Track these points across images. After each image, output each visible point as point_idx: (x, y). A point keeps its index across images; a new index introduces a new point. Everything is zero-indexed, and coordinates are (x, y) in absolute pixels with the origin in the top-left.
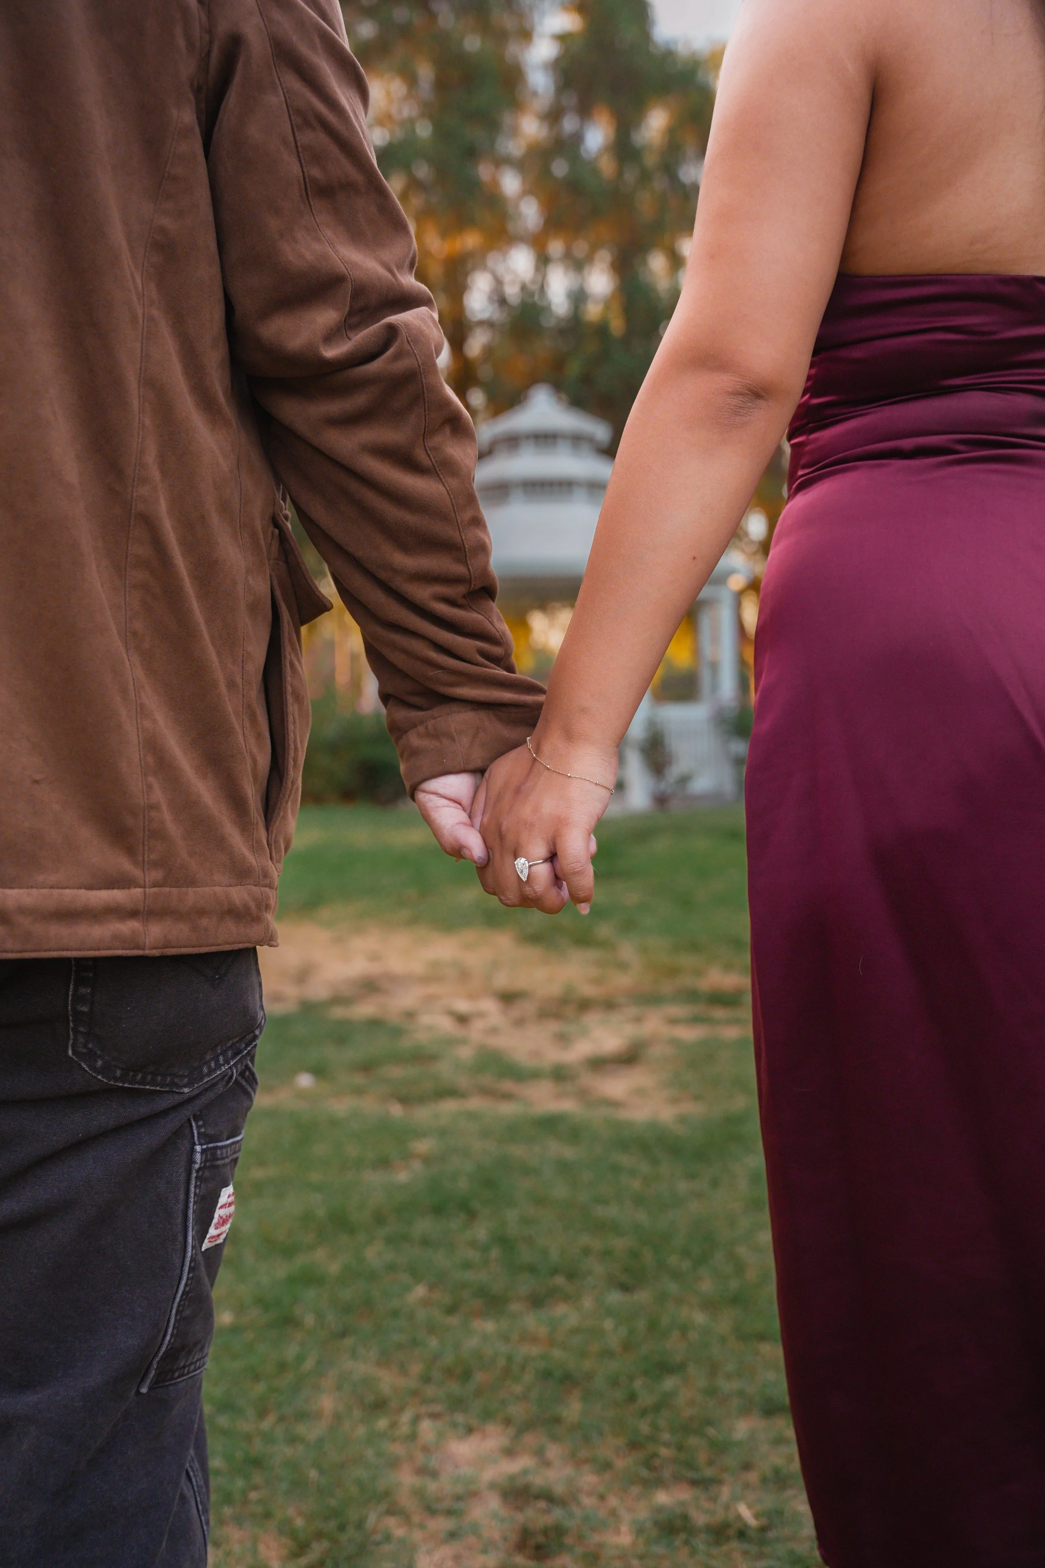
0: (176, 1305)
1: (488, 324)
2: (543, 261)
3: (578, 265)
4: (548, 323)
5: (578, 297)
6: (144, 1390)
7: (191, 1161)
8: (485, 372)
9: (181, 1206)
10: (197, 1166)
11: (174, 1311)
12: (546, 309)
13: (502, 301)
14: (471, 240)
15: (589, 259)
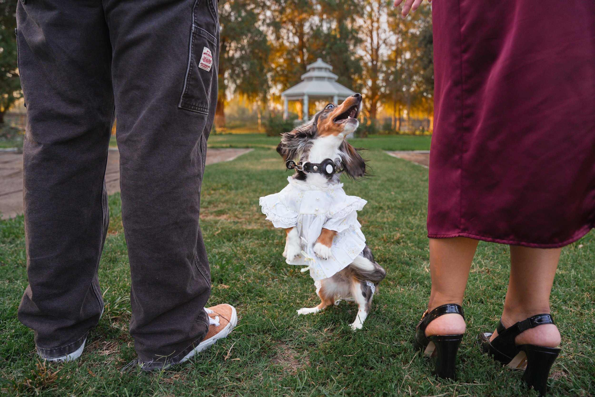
0: (186, 77)
1: (308, 34)
2: (322, 20)
3: (330, 22)
4: (322, 34)
5: (329, 29)
6: (180, 106)
7: (191, 29)
8: (307, 45)
9: (188, 43)
10: (193, 31)
11: (186, 80)
12: (322, 31)
13: (312, 28)
14: (304, 15)
15: (333, 21)
